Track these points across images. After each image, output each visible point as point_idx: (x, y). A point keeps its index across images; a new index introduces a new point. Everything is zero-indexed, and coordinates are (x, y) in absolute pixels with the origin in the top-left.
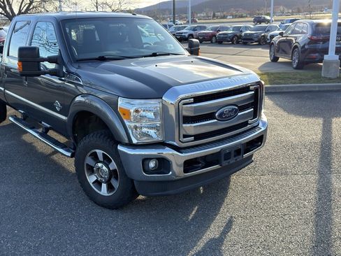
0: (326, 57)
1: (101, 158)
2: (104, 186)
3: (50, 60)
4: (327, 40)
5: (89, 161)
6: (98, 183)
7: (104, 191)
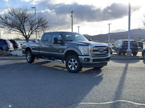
0: (127, 50)
1: (73, 61)
2: (73, 68)
3: (60, 41)
4: (127, 46)
5: (69, 62)
6: (71, 67)
7: (73, 69)
